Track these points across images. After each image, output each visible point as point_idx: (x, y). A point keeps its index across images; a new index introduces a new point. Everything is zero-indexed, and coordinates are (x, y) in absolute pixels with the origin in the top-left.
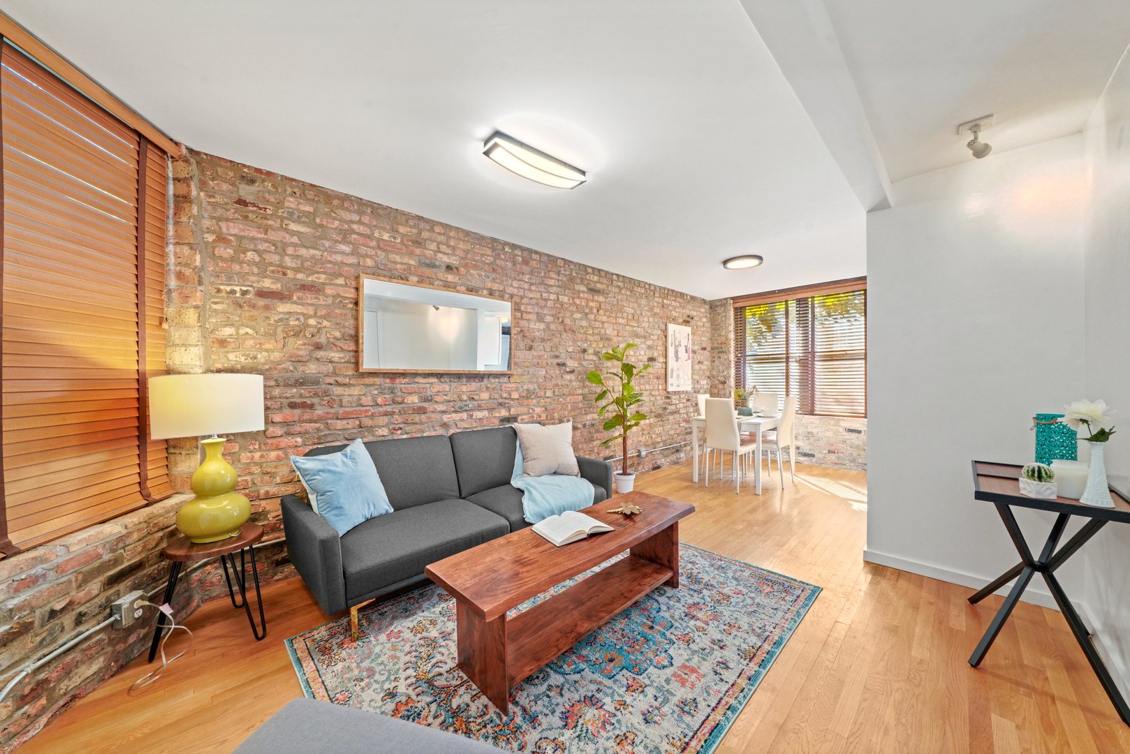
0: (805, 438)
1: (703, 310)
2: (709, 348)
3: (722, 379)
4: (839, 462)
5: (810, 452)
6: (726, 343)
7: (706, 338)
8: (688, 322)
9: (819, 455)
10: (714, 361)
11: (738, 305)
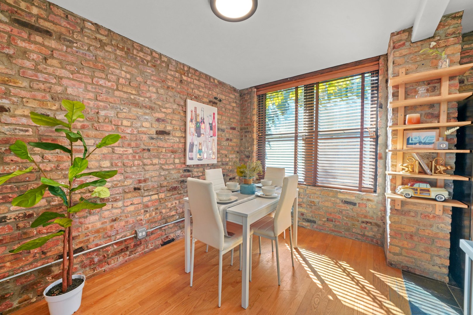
0: (308, 206)
1: (232, 96)
2: (238, 128)
3: (247, 154)
4: (336, 230)
5: (312, 219)
6: (251, 125)
7: (235, 121)
8: (216, 103)
9: (319, 222)
10: (242, 139)
11: (260, 93)
